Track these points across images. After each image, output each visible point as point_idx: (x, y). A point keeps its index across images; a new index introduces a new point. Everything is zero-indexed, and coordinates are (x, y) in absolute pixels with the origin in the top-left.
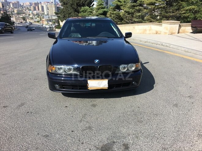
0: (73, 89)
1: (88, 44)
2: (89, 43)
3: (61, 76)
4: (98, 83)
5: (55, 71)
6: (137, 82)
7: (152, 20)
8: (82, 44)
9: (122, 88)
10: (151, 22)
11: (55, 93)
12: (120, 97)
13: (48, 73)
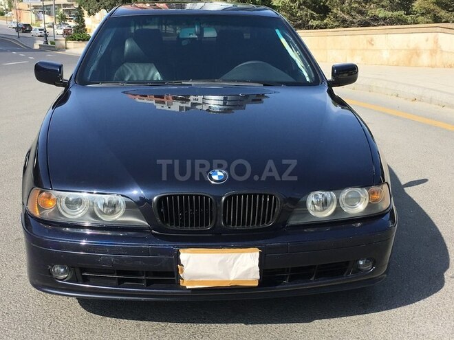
0: (120, 282)
1: (189, 105)
2: (193, 104)
3: (75, 231)
4: (222, 262)
5: (57, 211)
6: (376, 262)
7: (443, 13)
8: (166, 107)
9: (314, 284)
10: (437, 20)
11: (50, 296)
12: (309, 319)
13: (28, 219)
